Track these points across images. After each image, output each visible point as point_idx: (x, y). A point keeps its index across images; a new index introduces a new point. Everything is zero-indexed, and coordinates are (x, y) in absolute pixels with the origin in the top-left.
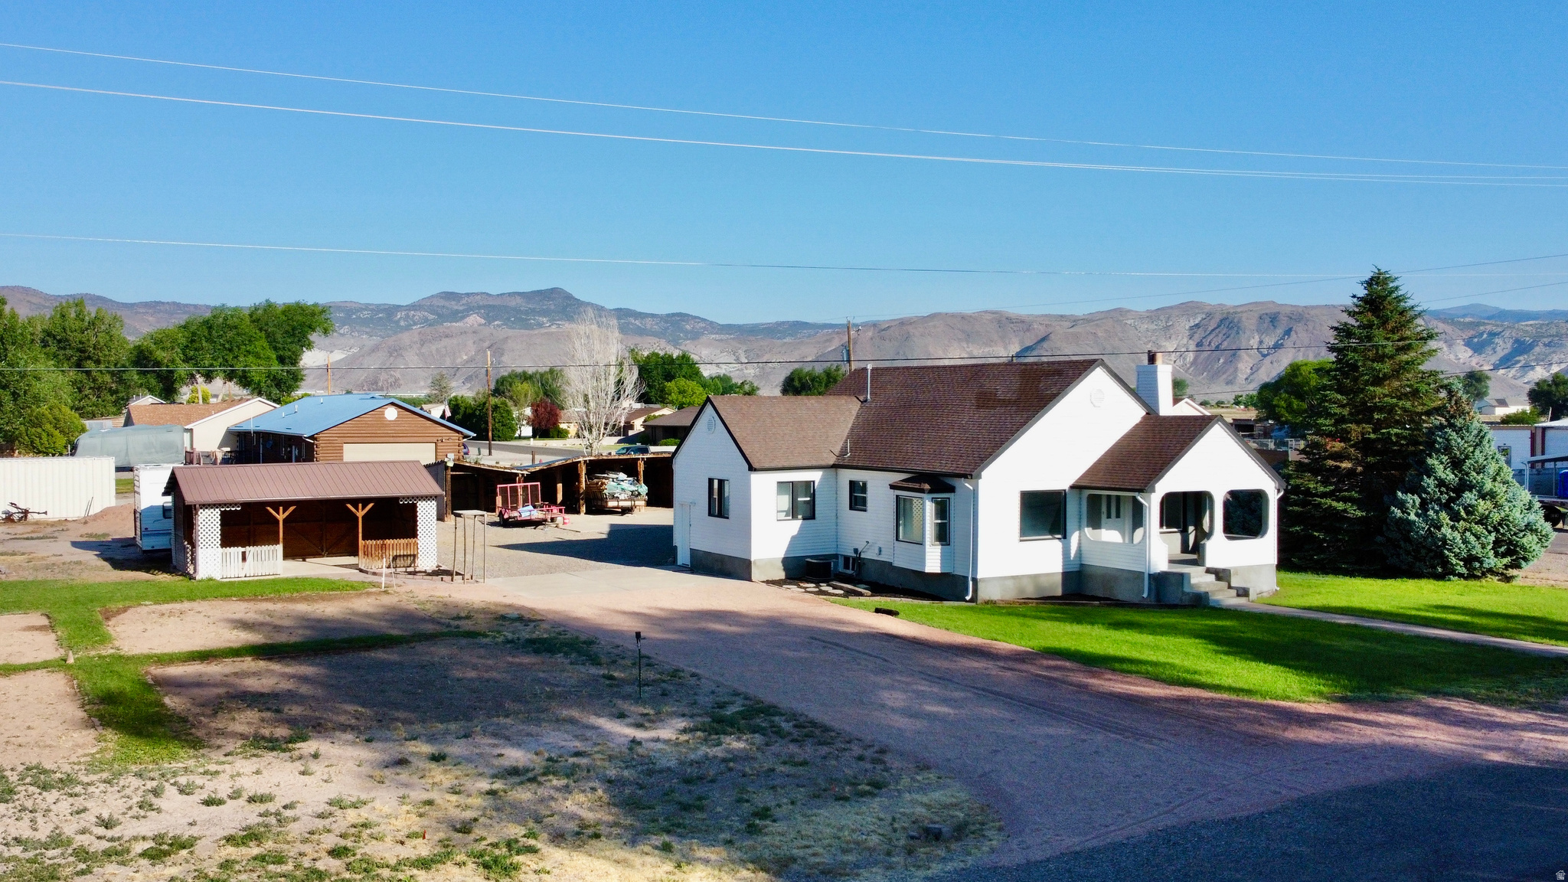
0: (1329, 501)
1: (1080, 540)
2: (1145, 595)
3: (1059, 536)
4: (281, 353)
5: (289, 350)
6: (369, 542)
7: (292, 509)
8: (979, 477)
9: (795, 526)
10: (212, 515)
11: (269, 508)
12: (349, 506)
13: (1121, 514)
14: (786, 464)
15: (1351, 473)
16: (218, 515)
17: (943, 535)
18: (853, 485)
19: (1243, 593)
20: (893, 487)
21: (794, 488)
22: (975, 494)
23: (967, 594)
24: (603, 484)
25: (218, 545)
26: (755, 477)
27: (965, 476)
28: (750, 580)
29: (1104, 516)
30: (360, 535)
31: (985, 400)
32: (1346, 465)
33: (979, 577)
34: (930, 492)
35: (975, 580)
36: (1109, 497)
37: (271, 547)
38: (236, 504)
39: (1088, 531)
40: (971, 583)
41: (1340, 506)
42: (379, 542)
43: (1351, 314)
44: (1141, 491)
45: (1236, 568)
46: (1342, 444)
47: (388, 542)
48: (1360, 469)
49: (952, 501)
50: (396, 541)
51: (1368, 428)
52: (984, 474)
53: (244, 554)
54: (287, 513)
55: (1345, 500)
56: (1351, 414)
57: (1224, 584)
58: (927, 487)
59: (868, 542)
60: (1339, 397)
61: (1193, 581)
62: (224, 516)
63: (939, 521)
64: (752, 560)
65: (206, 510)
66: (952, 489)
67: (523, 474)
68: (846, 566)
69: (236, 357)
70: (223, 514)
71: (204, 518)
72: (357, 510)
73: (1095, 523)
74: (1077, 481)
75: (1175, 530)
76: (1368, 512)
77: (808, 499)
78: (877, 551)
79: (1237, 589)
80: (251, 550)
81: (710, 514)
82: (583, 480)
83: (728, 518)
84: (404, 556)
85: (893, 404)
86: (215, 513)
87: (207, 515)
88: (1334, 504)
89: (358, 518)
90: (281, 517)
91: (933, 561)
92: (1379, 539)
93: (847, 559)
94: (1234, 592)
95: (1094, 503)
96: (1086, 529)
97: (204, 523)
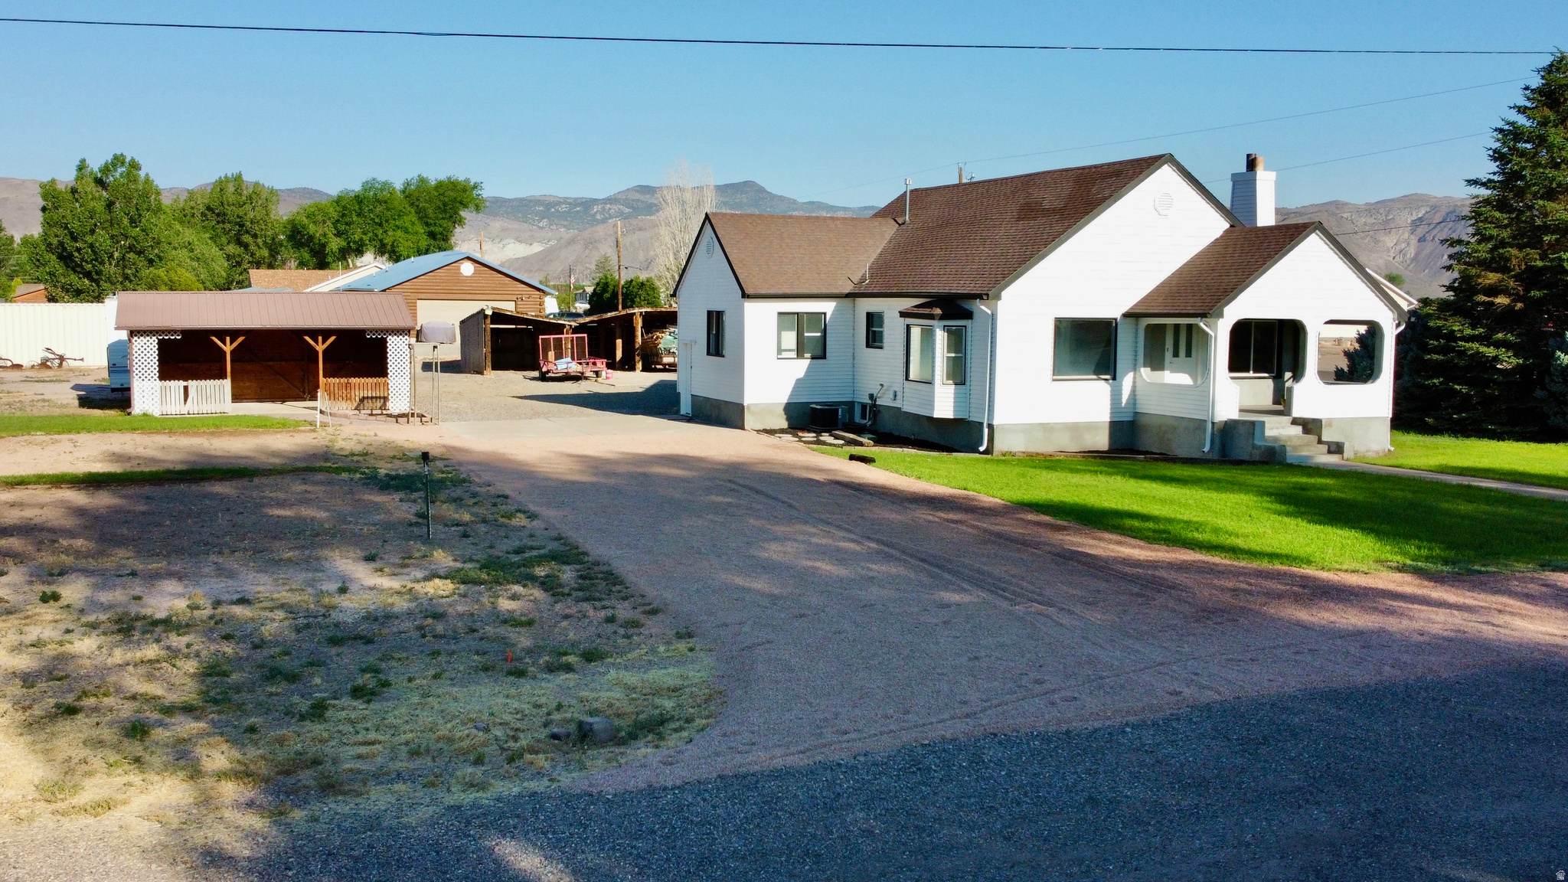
0: (1475, 345)
1: (1134, 382)
2: (1206, 449)
3: (1108, 377)
4: (432, 228)
5: (441, 226)
6: (331, 380)
7: (241, 339)
8: (998, 297)
9: (801, 367)
10: (148, 344)
11: (214, 338)
12: (307, 338)
13: (1194, 353)
14: (788, 291)
15: (1508, 309)
16: (155, 344)
17: (959, 373)
18: (870, 316)
19: (1337, 448)
20: (903, 314)
21: (800, 321)
22: (993, 317)
23: (981, 444)
24: (658, 338)
25: (156, 377)
26: (751, 308)
27: (979, 296)
28: (743, 428)
29: (1169, 355)
30: (321, 372)
31: (1029, 211)
32: (1502, 300)
33: (995, 423)
34: (942, 318)
35: (991, 427)
36: (1177, 327)
37: (217, 382)
38: (175, 332)
39: (1145, 372)
40: (986, 431)
41: (1490, 352)
42: (344, 380)
43: (1521, 110)
44: (1203, 316)
45: (1330, 422)
46: (1499, 275)
47: (353, 380)
48: (1519, 305)
49: (969, 330)
50: (362, 380)
51: (1534, 253)
52: (1004, 294)
53: (186, 388)
54: (235, 344)
55: (1498, 345)
56: (1514, 237)
57: (1313, 438)
58: (938, 311)
59: (882, 385)
60: (1497, 214)
61: (1268, 433)
62: (162, 344)
63: (953, 355)
64: (745, 404)
65: (142, 338)
66: (969, 315)
67: (571, 326)
68: (863, 417)
69: (385, 232)
70: (161, 343)
71: (139, 347)
72: (317, 343)
73: (1155, 361)
74: (1131, 308)
75: (1266, 375)
76: (1526, 359)
77: (819, 334)
78: (891, 396)
79: (1329, 444)
80: (193, 385)
81: (709, 353)
82: (639, 333)
83: (723, 356)
84: (372, 398)
85: (930, 225)
86: (151, 341)
87: (142, 344)
88: (1483, 349)
89: (317, 352)
90: (228, 348)
91: (944, 404)
92: (1539, 393)
93: (864, 406)
94: (1325, 448)
95: (1155, 335)
96: (1142, 370)
97: (139, 352)
